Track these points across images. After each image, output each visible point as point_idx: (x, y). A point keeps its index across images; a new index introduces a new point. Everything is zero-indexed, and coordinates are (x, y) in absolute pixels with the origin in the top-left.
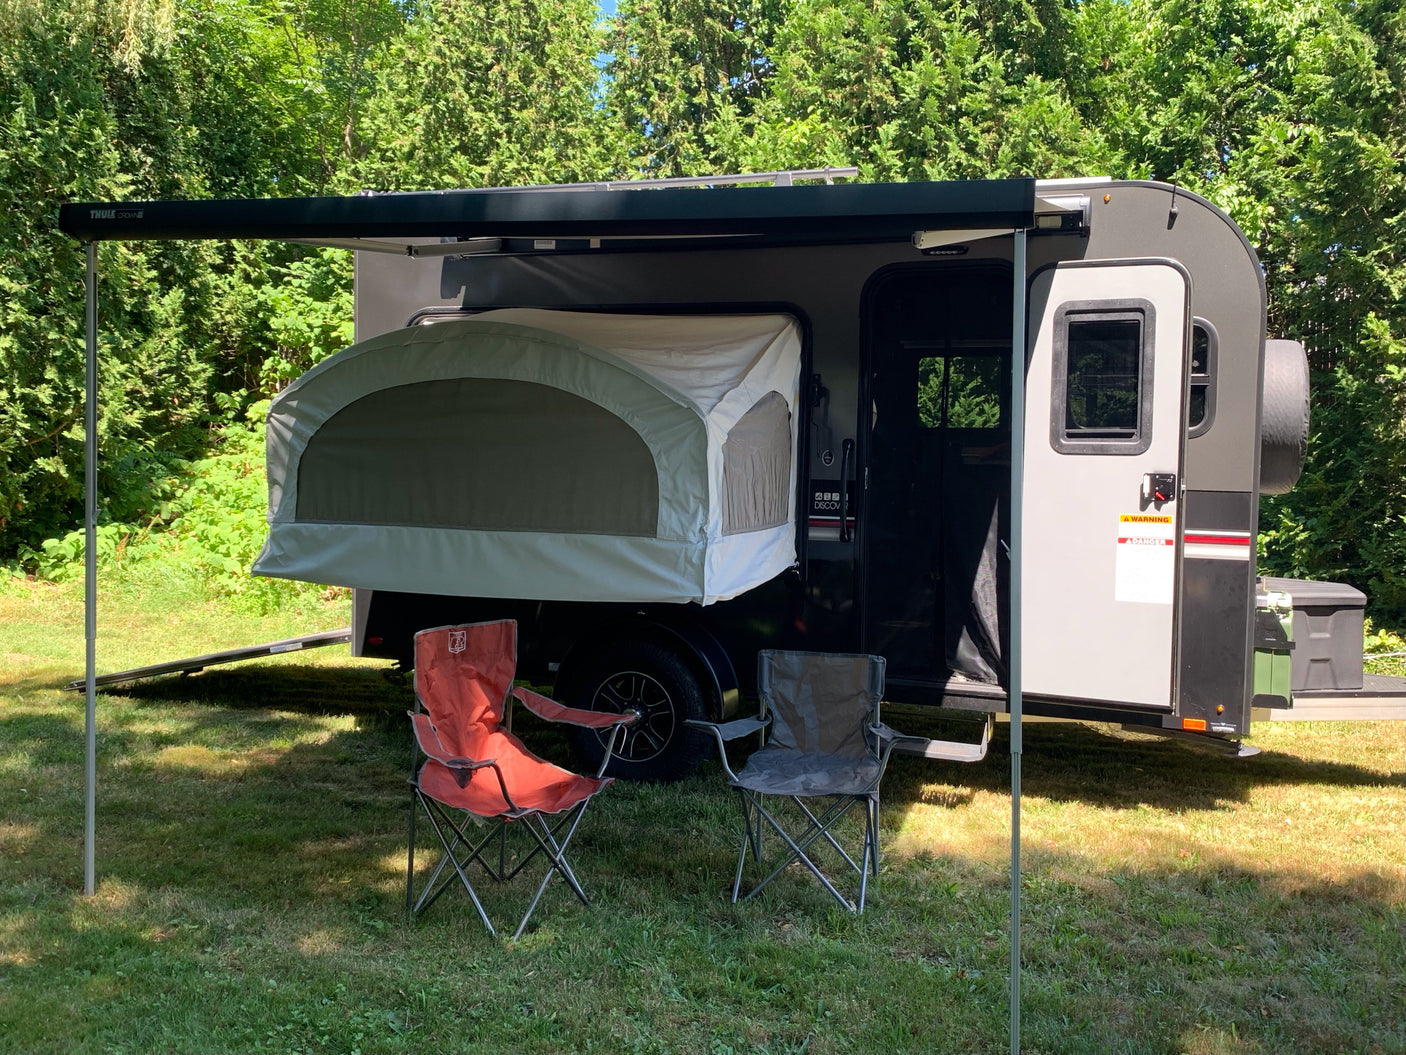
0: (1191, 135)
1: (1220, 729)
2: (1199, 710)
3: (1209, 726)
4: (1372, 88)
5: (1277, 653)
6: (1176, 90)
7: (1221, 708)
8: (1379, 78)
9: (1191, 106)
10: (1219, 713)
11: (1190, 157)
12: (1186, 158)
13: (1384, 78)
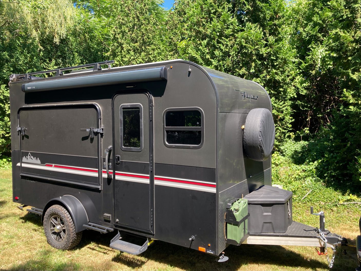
0: (314, 33)
1: (209, 252)
2: (203, 244)
3: (206, 251)
4: (343, 15)
5: (234, 225)
6: (311, 20)
7: (209, 245)
8: (346, 12)
9: (316, 24)
10: (209, 247)
11: (313, 40)
12: (312, 41)
13: (347, 12)
